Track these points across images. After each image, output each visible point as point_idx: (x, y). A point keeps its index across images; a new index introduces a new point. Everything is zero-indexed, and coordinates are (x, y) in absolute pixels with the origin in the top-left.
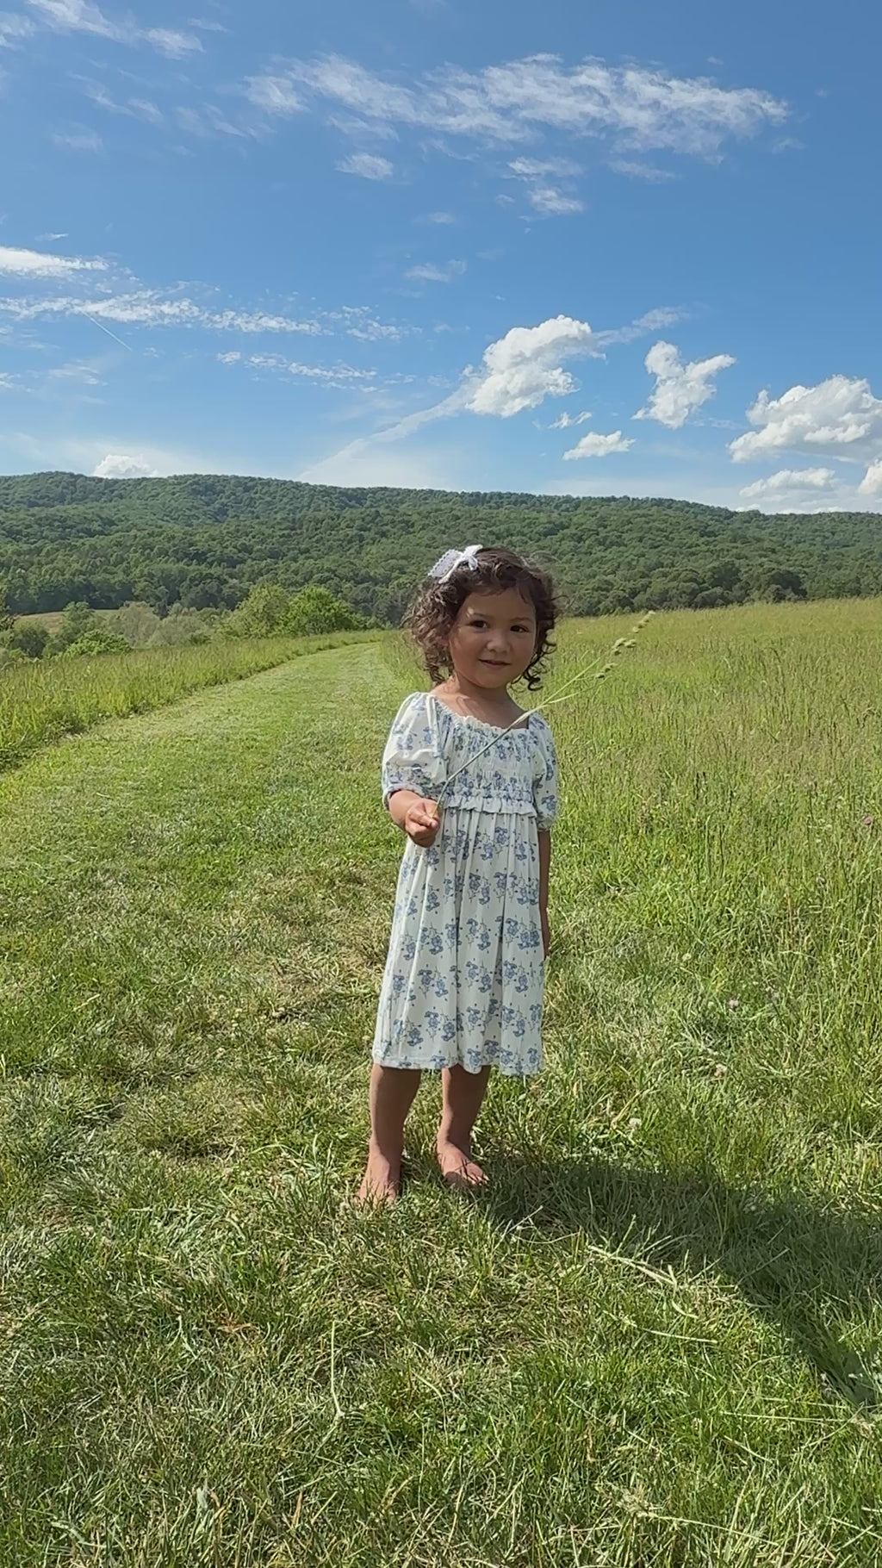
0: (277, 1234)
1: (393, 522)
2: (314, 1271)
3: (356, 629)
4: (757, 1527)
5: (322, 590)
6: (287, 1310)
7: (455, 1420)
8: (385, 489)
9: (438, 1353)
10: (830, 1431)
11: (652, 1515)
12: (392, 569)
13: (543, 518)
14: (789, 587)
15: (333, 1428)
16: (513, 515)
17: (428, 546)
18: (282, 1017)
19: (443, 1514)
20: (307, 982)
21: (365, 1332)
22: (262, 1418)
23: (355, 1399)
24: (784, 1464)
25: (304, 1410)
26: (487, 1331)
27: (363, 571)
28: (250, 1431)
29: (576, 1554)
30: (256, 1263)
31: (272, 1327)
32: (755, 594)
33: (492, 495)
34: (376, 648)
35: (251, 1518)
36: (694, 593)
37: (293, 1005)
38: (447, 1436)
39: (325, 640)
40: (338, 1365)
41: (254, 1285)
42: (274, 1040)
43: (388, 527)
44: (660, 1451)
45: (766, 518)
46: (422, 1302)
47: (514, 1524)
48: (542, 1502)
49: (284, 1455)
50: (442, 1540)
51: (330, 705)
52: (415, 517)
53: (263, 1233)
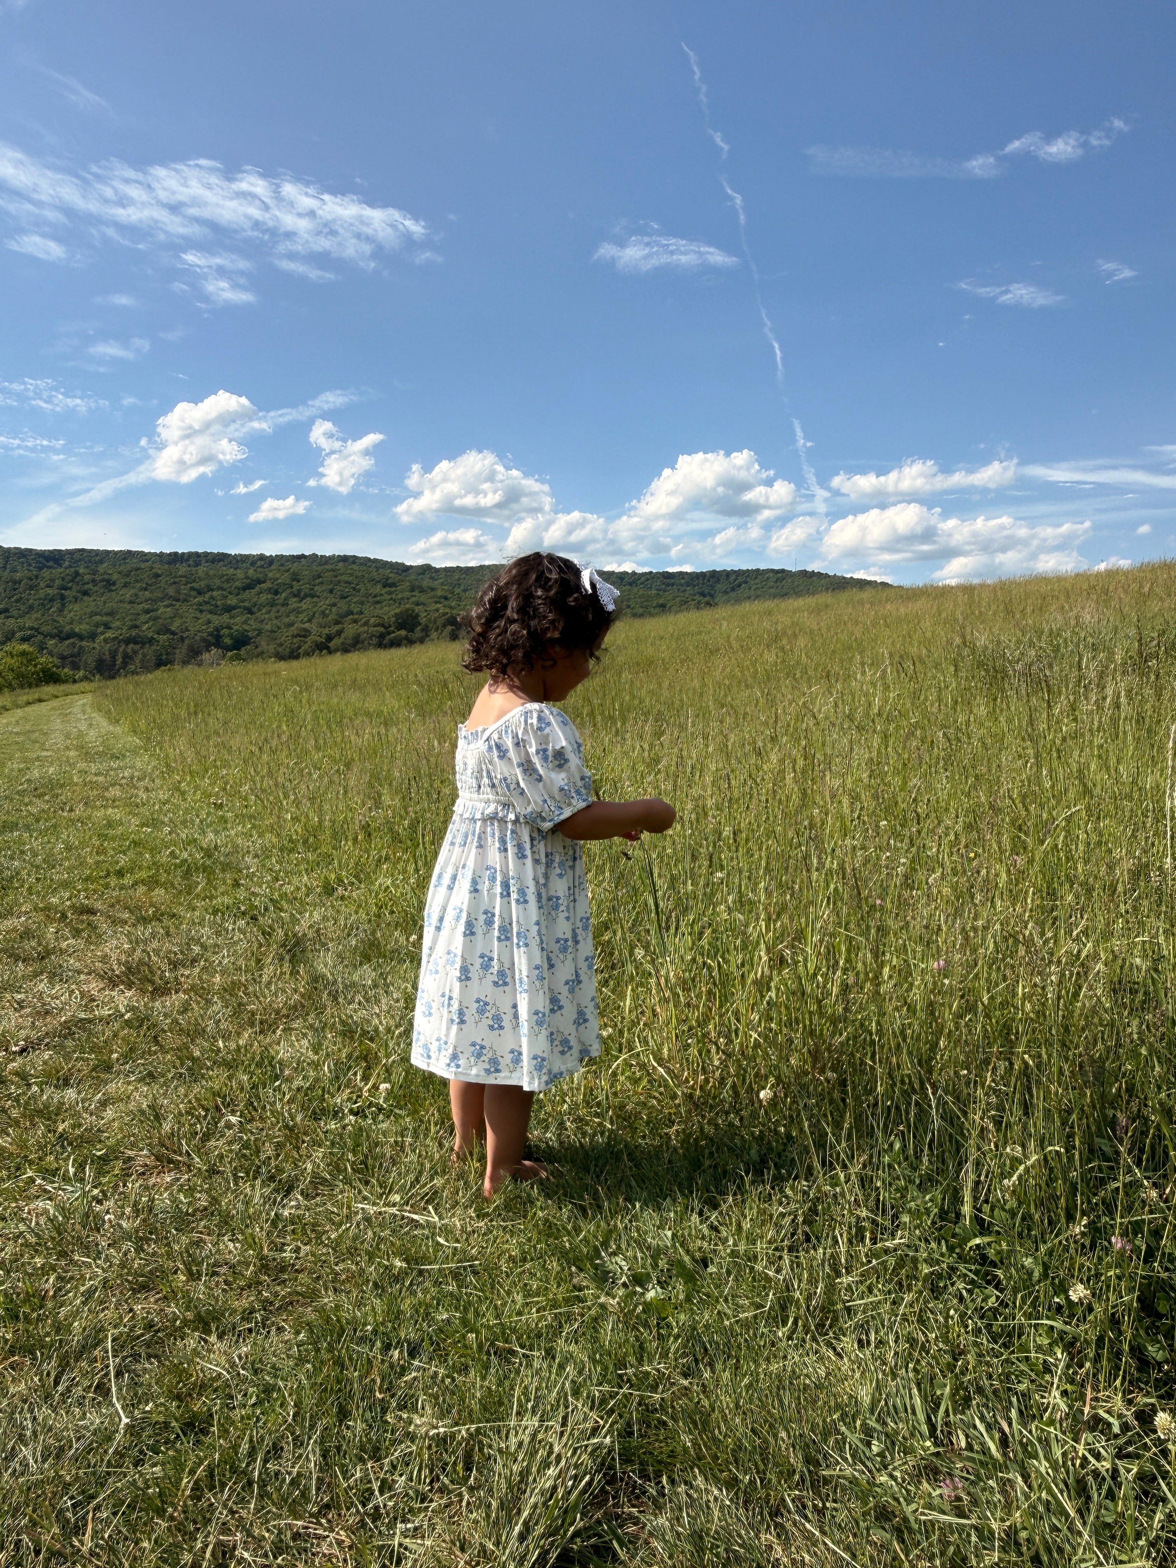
0: (39, 1261)
1: (93, 581)
2: (82, 1289)
3: (65, 682)
4: (534, 1412)
5: (25, 647)
6: (57, 1333)
7: (245, 1395)
8: (83, 550)
9: (220, 1337)
10: (583, 1315)
11: (442, 1430)
12: (97, 625)
13: (240, 574)
15: (118, 1437)
16: (211, 573)
17: (131, 602)
18: (23, 1050)
19: (243, 1488)
20: (47, 1013)
21: (142, 1335)
22: (40, 1448)
23: (139, 1402)
24: (550, 1354)
25: (86, 1428)
26: (266, 1304)
27: (67, 628)
28: (27, 1465)
29: (376, 1486)
30: (18, 1295)
31: (42, 1354)
32: (434, 635)
33: (190, 554)
34: (87, 699)
35: (37, 1552)
36: (382, 636)
37: (34, 1035)
38: (237, 1414)
39: (35, 693)
40: (119, 1374)
41: (17, 1318)
42: (17, 1074)
43: (90, 586)
44: (442, 1371)
45: (437, 570)
46: (200, 1290)
47: (315, 1477)
48: (338, 1448)
49: (68, 1478)
50: (243, 1513)
51: (45, 753)
52: (115, 577)
53: (23, 1264)
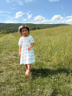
9: (23, 83)
10: (50, 81)
11: (40, 90)
14: (39, 28)
27: (10, 29)
34: (11, 34)
39: (7, 34)
